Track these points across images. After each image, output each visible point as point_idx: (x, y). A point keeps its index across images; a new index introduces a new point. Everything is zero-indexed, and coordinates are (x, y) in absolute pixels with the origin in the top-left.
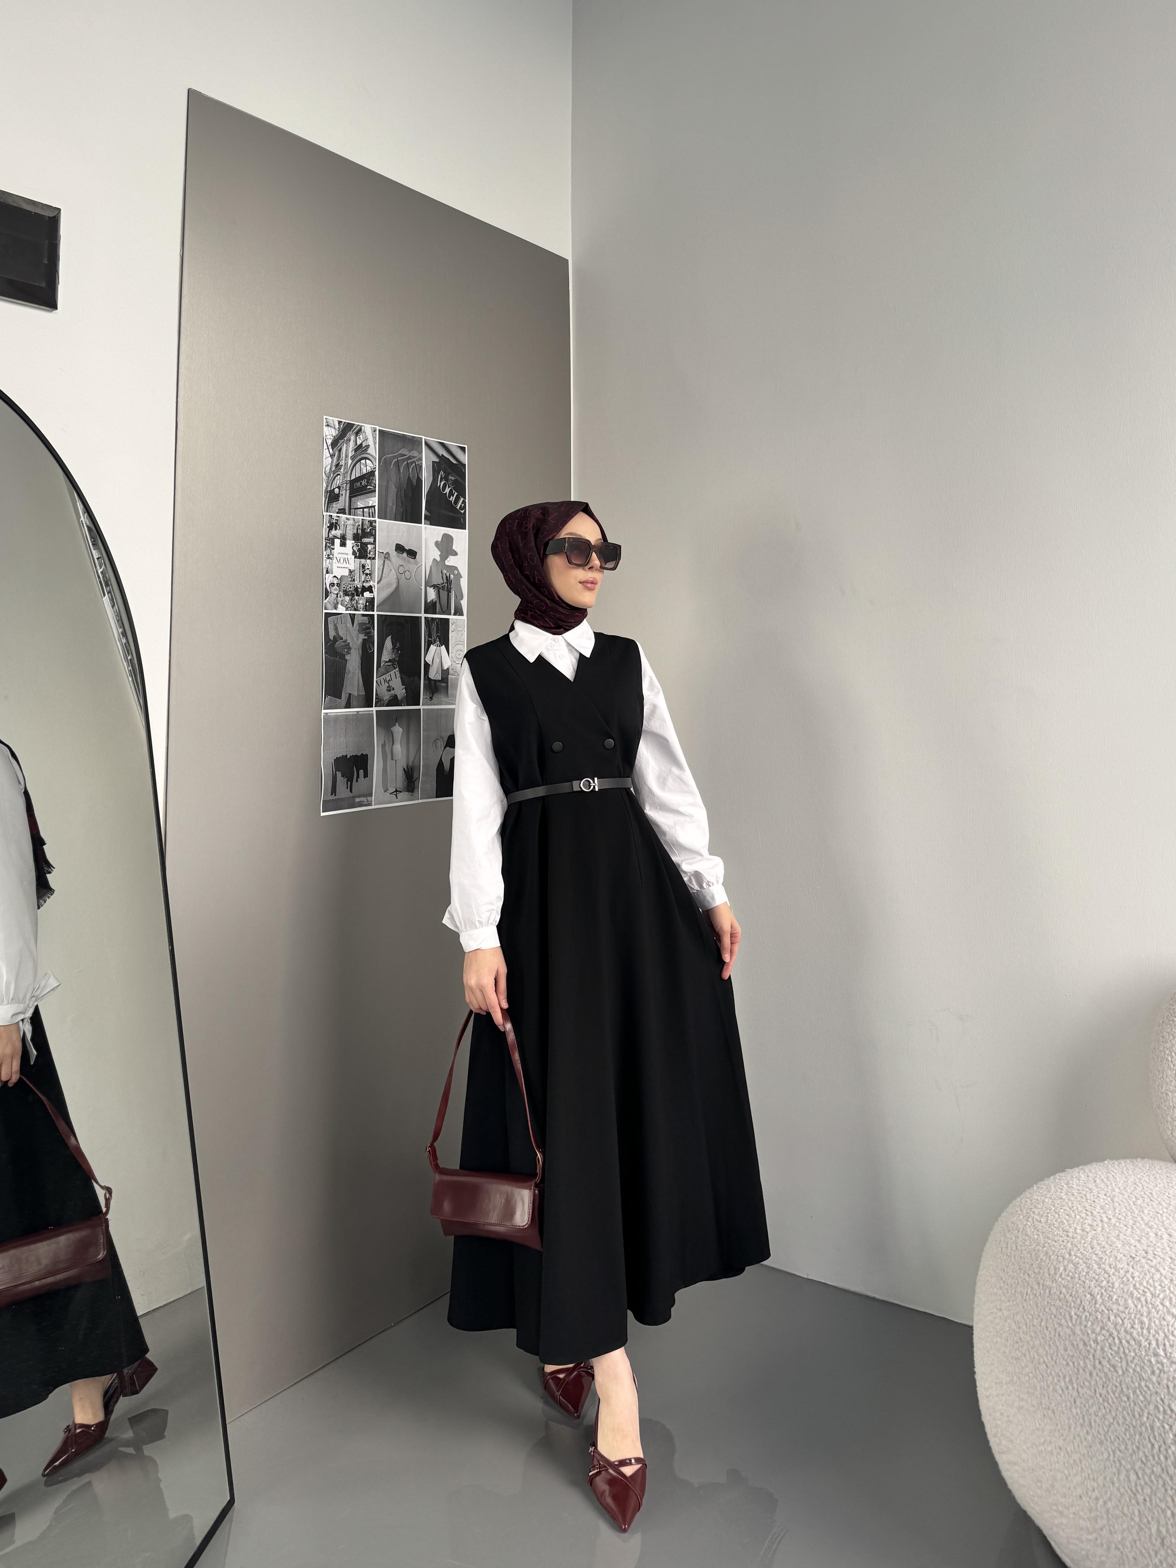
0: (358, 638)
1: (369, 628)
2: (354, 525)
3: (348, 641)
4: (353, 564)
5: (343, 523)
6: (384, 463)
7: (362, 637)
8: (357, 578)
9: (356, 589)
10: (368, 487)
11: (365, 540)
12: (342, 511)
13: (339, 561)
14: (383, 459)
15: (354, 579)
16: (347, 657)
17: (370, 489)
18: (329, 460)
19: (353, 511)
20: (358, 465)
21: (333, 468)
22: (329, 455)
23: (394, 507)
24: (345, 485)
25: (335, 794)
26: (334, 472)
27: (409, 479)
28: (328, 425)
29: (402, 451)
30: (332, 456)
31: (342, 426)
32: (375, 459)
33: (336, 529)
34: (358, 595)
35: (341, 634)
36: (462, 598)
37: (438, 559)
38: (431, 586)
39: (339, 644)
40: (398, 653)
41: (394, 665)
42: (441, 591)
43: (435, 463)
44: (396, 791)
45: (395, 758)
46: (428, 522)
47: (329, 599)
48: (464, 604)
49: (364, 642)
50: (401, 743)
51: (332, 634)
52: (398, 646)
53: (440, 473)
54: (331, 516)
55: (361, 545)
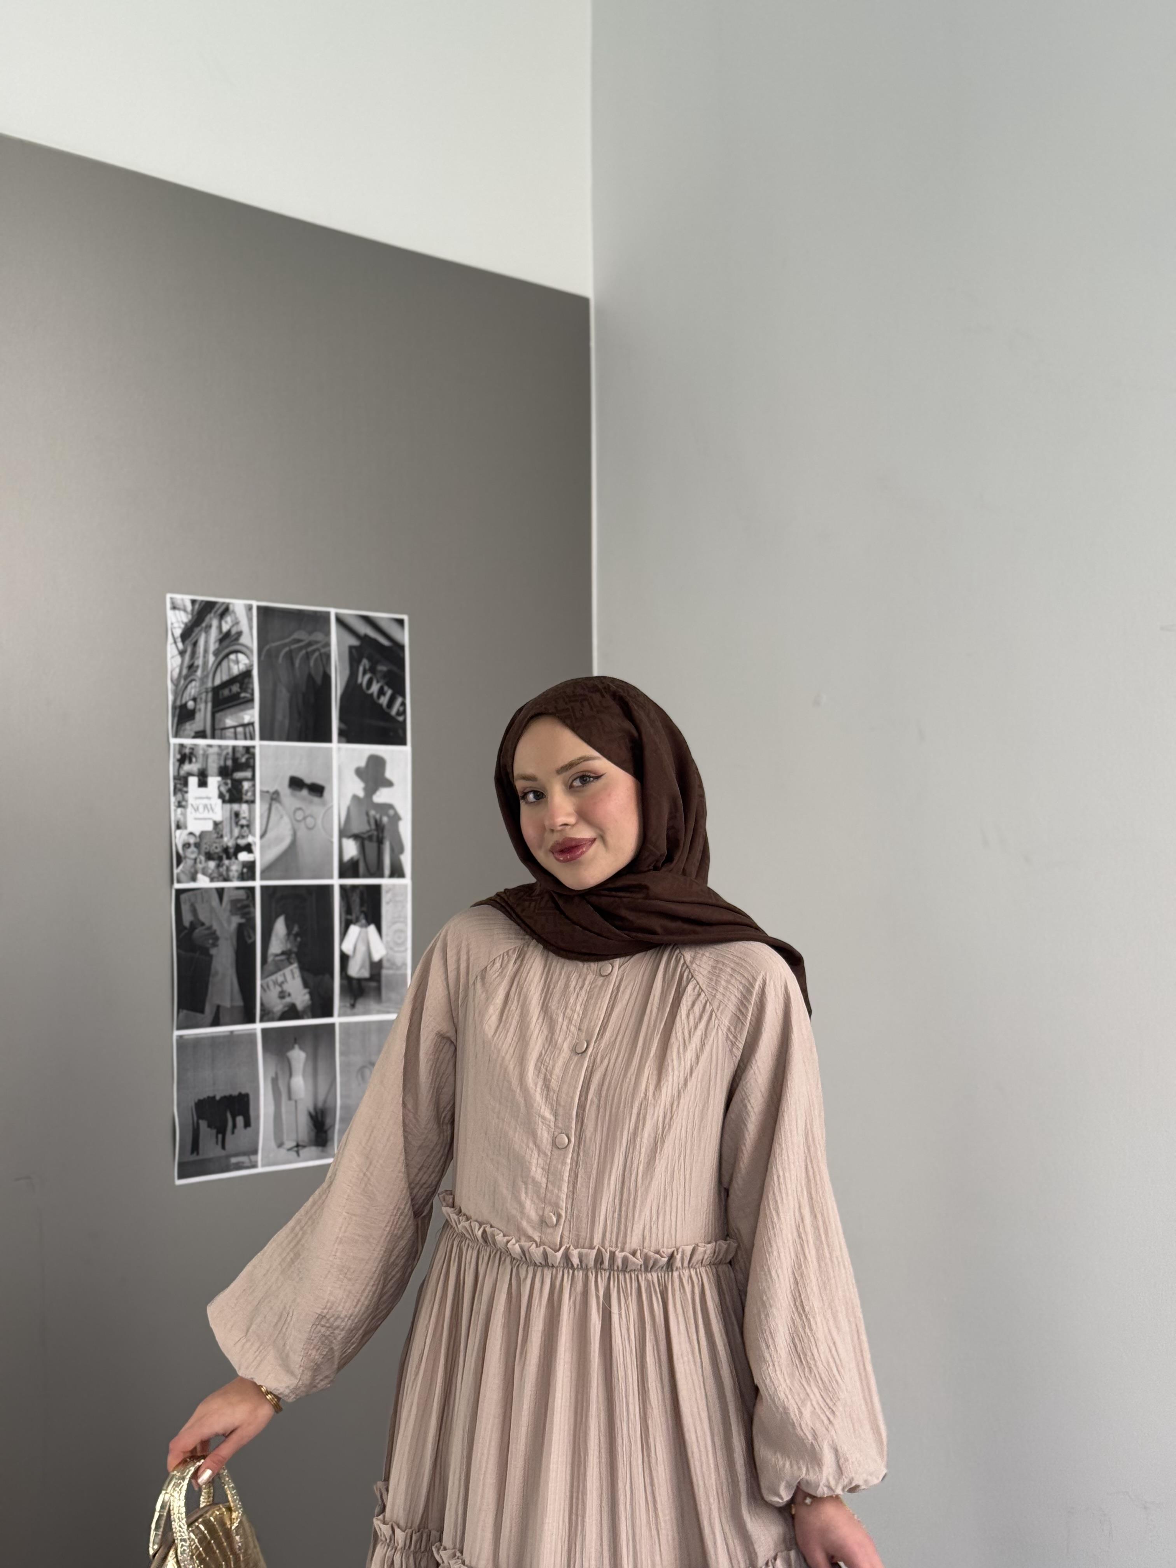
0: (229, 922)
1: (247, 906)
2: (219, 755)
3: (215, 926)
4: (219, 811)
5: (201, 752)
6: (268, 655)
7: (236, 920)
8: (226, 831)
9: (226, 850)
10: (243, 695)
11: (238, 775)
12: (201, 734)
13: (196, 810)
14: (265, 649)
15: (222, 837)
16: (213, 951)
17: (244, 697)
18: (178, 660)
19: (218, 732)
20: (225, 663)
21: (185, 671)
22: (176, 652)
23: (287, 722)
24: (204, 696)
25: (198, 1154)
26: (186, 678)
27: (310, 677)
28: (174, 608)
29: (296, 636)
30: (182, 653)
31: (197, 606)
32: (251, 651)
33: (190, 762)
34: (229, 858)
35: (202, 917)
36: (402, 850)
37: (361, 794)
38: (349, 837)
39: (198, 932)
40: (295, 939)
41: (288, 959)
42: (367, 843)
43: (351, 648)
44: (298, 1146)
45: (294, 1097)
46: (344, 739)
47: (184, 867)
48: (406, 860)
49: (240, 928)
50: (304, 1076)
51: (187, 918)
52: (296, 929)
53: (359, 662)
54: (182, 746)
55: (233, 784)
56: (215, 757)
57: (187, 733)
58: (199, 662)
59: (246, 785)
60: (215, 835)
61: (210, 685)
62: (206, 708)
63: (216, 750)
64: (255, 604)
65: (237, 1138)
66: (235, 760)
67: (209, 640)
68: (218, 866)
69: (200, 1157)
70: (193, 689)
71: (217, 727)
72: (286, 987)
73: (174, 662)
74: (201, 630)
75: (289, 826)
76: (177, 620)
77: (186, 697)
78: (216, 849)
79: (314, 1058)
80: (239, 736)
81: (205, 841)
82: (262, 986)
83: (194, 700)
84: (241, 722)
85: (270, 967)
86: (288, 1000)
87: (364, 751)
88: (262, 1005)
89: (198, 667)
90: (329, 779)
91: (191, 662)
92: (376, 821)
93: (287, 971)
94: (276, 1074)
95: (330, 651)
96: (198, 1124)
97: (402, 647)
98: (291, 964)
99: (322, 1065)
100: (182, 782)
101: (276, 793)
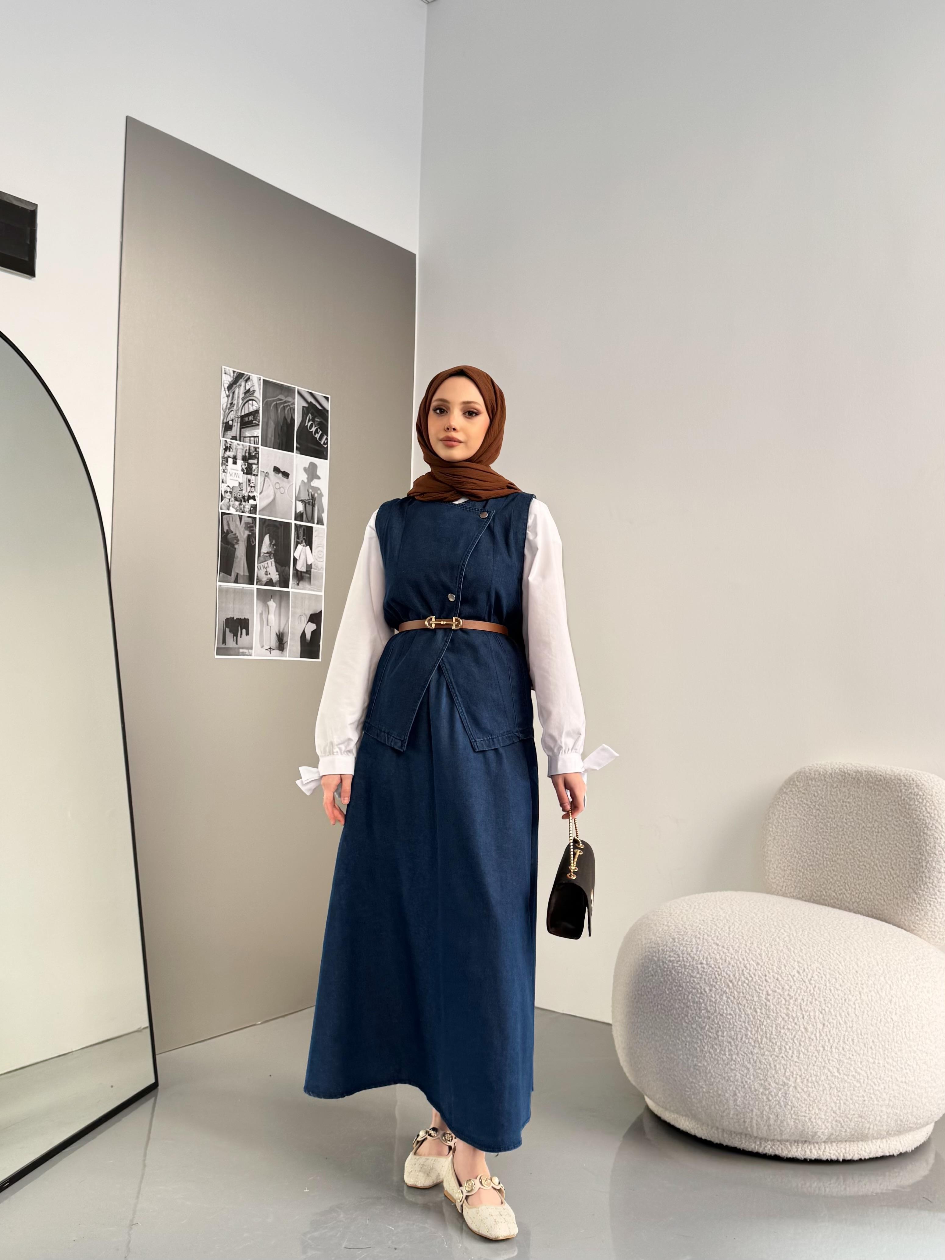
1: (253, 527)
2: (243, 450)
3: (237, 535)
4: (243, 478)
5: (235, 447)
6: (266, 405)
7: (247, 533)
8: (244, 488)
9: (244, 497)
11: (251, 461)
12: (234, 438)
13: (231, 475)
14: (266, 401)
16: (236, 547)
17: (255, 423)
18: (226, 399)
19: (242, 438)
20: (247, 404)
21: (229, 406)
22: (225, 396)
23: (273, 438)
24: (236, 419)
26: (229, 409)
27: (285, 419)
28: (225, 373)
29: (280, 397)
30: (228, 396)
31: (235, 375)
32: (260, 401)
33: (230, 451)
34: (245, 501)
35: (233, 528)
36: (323, 511)
38: (300, 501)
39: (231, 537)
40: (273, 547)
41: (270, 556)
42: (307, 505)
43: (303, 407)
44: (270, 649)
45: (270, 624)
46: (299, 452)
47: (224, 502)
48: (325, 516)
49: (249, 537)
50: (274, 615)
51: (226, 528)
52: (274, 542)
53: (307, 415)
54: (226, 442)
55: (248, 465)
56: (241, 451)
57: (228, 436)
58: (235, 402)
59: (254, 467)
60: (239, 489)
61: (239, 415)
62: (237, 425)
63: (241, 447)
64: (262, 378)
65: (243, 640)
66: (250, 453)
67: (240, 392)
68: (240, 504)
69: (226, 646)
70: (232, 415)
71: (242, 436)
72: (268, 569)
73: (224, 400)
74: (237, 386)
75: (273, 491)
76: (226, 379)
77: (229, 418)
78: (239, 496)
79: (280, 606)
80: (251, 442)
81: (234, 491)
83: (232, 420)
84: (253, 435)
85: (261, 559)
86: (269, 576)
87: (308, 460)
88: (257, 576)
89: (234, 404)
90: (292, 471)
91: (232, 401)
92: (312, 495)
93: (269, 562)
95: (294, 407)
96: (226, 631)
97: (327, 411)
98: (271, 559)
99: (283, 610)
100: (225, 460)
101: (268, 473)
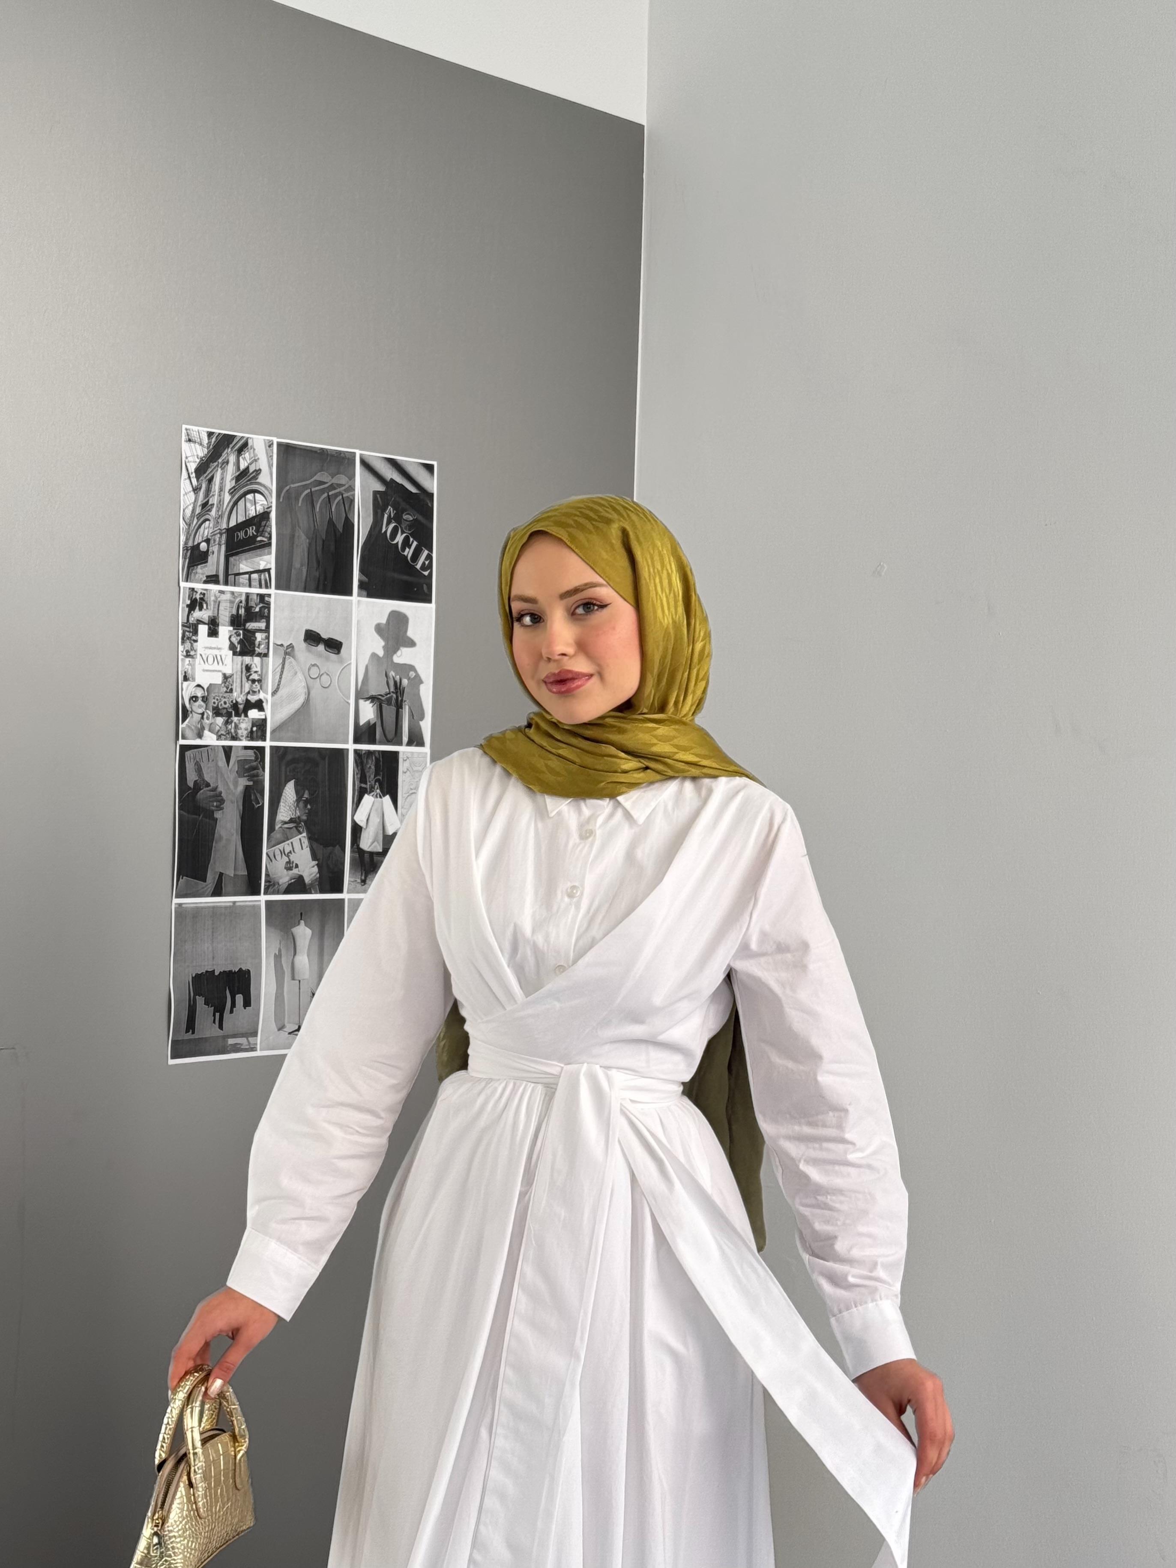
0: (236, 784)
1: (256, 768)
2: (232, 602)
3: (220, 789)
6: (286, 498)
9: (235, 706)
10: (259, 539)
11: (251, 626)
12: (212, 579)
14: (285, 491)
15: (231, 691)
16: (218, 815)
18: (192, 496)
19: (231, 578)
20: (241, 503)
21: (198, 510)
22: (191, 489)
23: (304, 570)
24: (217, 537)
25: (193, 1033)
26: (200, 516)
27: (331, 522)
28: (190, 440)
29: (318, 477)
30: (196, 490)
31: (214, 440)
32: (271, 492)
35: (207, 778)
36: (422, 717)
37: (381, 653)
38: (368, 699)
39: (202, 794)
40: (306, 806)
41: (296, 827)
42: (384, 706)
43: (376, 493)
45: (296, 977)
46: (365, 593)
47: (188, 722)
48: (426, 726)
49: (247, 790)
50: (308, 956)
51: (192, 777)
52: (306, 795)
53: (384, 510)
54: (193, 590)
55: (244, 634)
56: (228, 604)
57: (197, 576)
58: (214, 500)
59: (259, 636)
60: (225, 689)
61: (224, 526)
62: (219, 551)
63: (228, 596)
64: (275, 440)
65: (236, 1019)
66: (248, 609)
67: (225, 478)
68: (227, 723)
69: (196, 1036)
70: (206, 530)
71: (230, 573)
72: (293, 857)
73: (188, 499)
74: (217, 466)
75: (304, 684)
76: (193, 454)
77: (199, 539)
78: (225, 703)
79: (320, 935)
80: (253, 583)
82: (267, 854)
83: (208, 541)
84: (257, 568)
89: (213, 504)
90: (348, 635)
91: (206, 500)
92: (395, 682)
94: (280, 951)
95: (354, 495)
96: (195, 1000)
99: (328, 944)
100: (192, 628)
101: (291, 646)
